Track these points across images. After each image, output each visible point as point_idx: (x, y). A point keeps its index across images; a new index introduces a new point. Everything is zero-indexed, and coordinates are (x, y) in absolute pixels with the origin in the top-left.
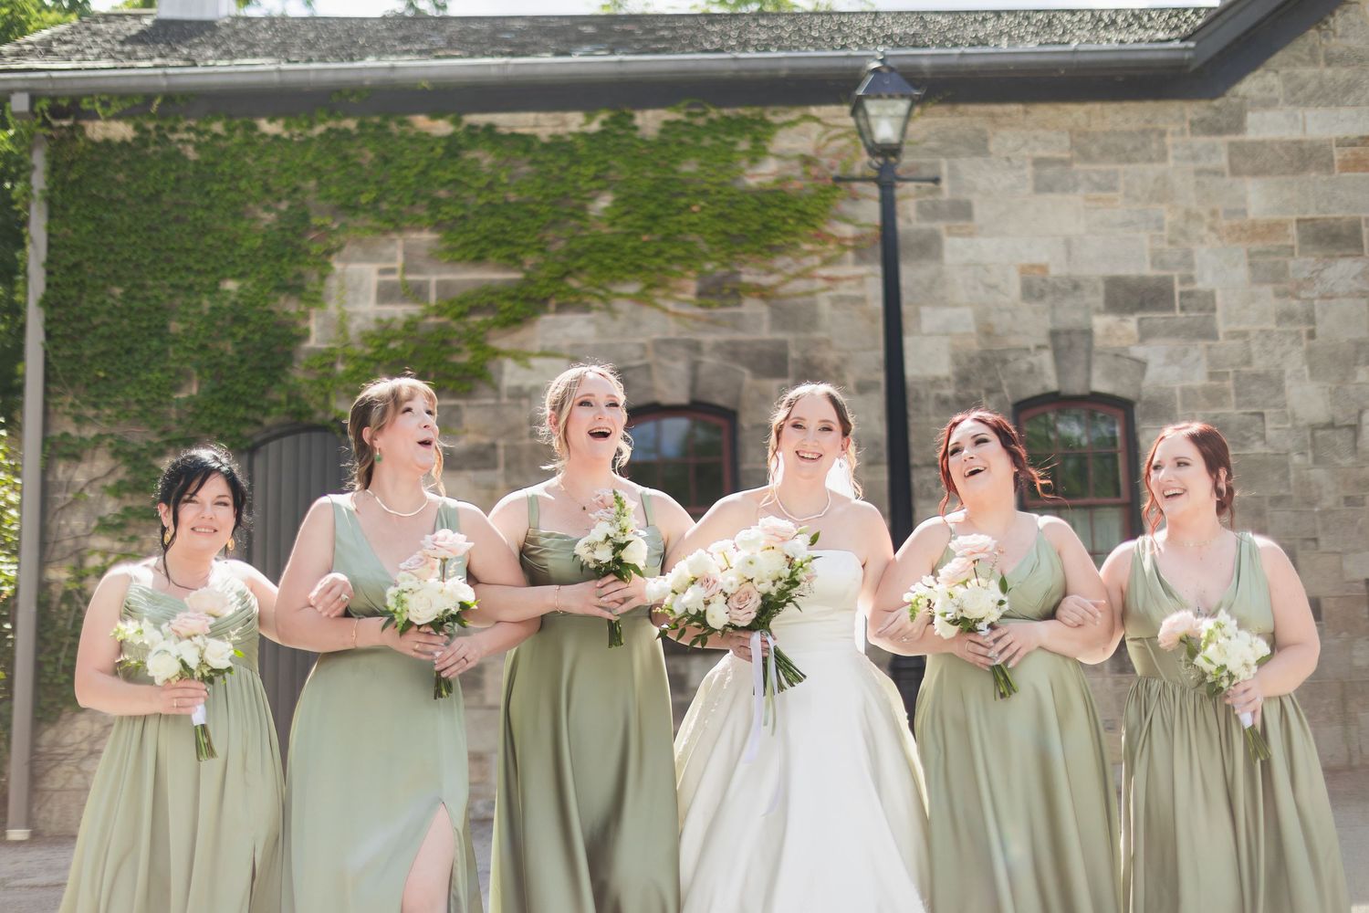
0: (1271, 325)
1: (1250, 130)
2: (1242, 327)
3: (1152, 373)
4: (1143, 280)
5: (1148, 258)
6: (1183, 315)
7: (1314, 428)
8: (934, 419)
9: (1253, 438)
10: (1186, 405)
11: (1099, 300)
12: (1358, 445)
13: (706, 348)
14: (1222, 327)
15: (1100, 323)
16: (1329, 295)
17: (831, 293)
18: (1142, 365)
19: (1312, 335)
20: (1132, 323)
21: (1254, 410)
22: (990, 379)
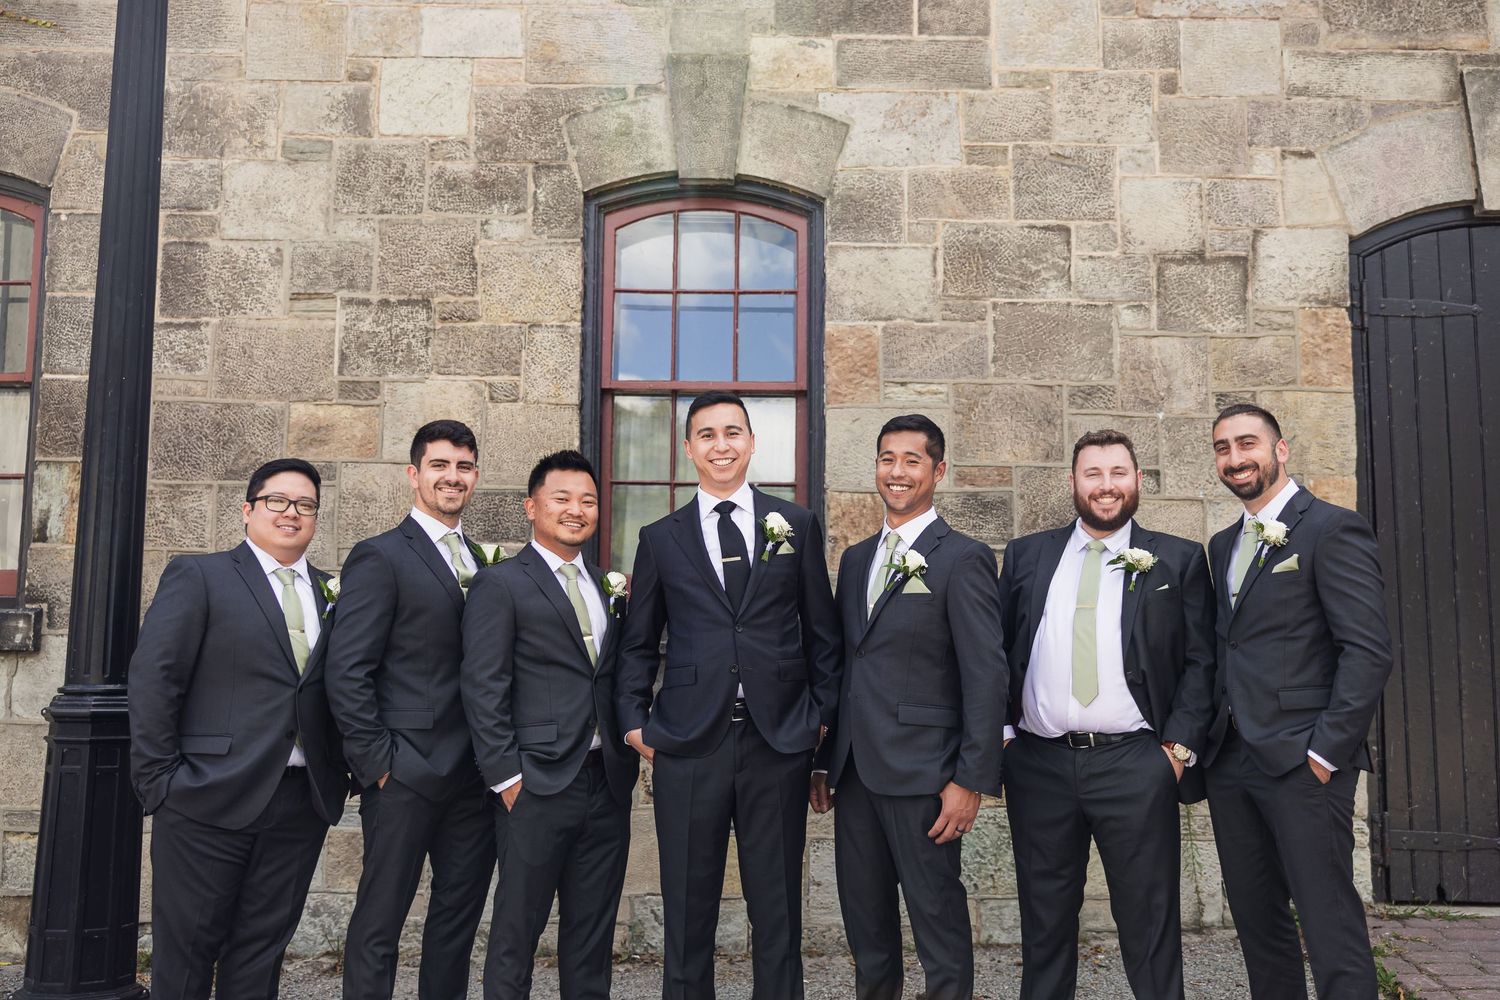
0: (1092, 64)
2: (1034, 67)
3: (857, 146)
6: (925, 37)
7: (1164, 260)
8: (428, 216)
9: (1044, 275)
10: (917, 208)
11: (766, 6)
12: (1249, 295)
14: (997, 63)
15: (765, 49)
16: (1207, 12)
18: (840, 129)
19: (1170, 86)
20: (825, 51)
21: (1053, 222)
22: (545, 145)
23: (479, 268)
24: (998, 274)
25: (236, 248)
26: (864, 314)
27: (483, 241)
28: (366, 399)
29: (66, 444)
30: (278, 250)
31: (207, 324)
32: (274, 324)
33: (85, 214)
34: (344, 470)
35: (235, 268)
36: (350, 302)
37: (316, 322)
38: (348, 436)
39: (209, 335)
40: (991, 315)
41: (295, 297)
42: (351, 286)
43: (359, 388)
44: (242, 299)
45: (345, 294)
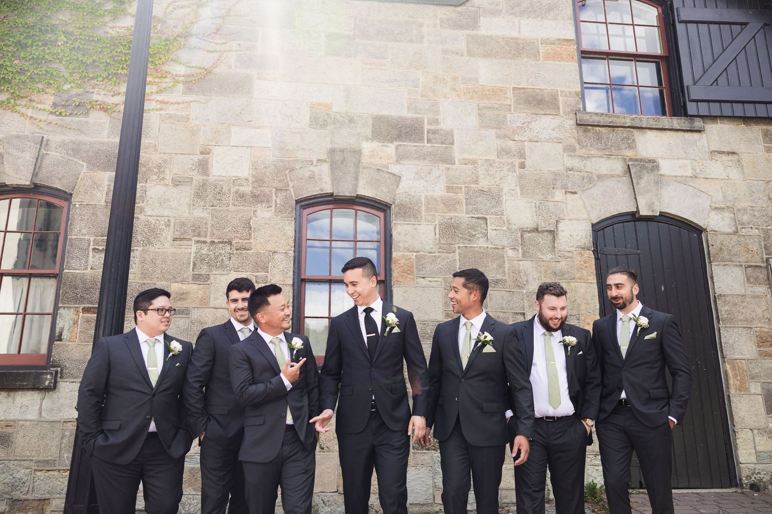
0: (493, 157)
1: (482, 28)
2: (471, 157)
3: (404, 185)
4: (402, 119)
5: (406, 105)
6: (429, 145)
7: (523, 231)
8: (232, 208)
9: (478, 236)
10: (428, 209)
11: (368, 131)
12: (556, 245)
13: (53, 145)
14: (457, 155)
15: (368, 147)
16: (535, 139)
17: (163, 112)
18: (398, 178)
19: (522, 166)
20: (391, 148)
21: (480, 216)
22: (280, 181)
23: (252, 229)
24: (460, 235)
25: (151, 219)
26: (408, 250)
27: (254, 218)
28: (203, 282)
29: (73, 299)
30: (168, 220)
31: (137, 250)
32: (166, 250)
33: (87, 205)
34: (193, 311)
35: (150, 227)
36: (198, 242)
37: (183, 250)
38: (196, 297)
39: (137, 254)
40: (458, 251)
41: (175, 239)
42: (199, 235)
43: (201, 277)
44: (152, 240)
45: (197, 239)
